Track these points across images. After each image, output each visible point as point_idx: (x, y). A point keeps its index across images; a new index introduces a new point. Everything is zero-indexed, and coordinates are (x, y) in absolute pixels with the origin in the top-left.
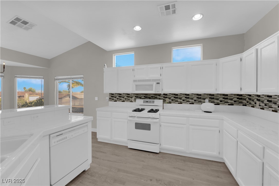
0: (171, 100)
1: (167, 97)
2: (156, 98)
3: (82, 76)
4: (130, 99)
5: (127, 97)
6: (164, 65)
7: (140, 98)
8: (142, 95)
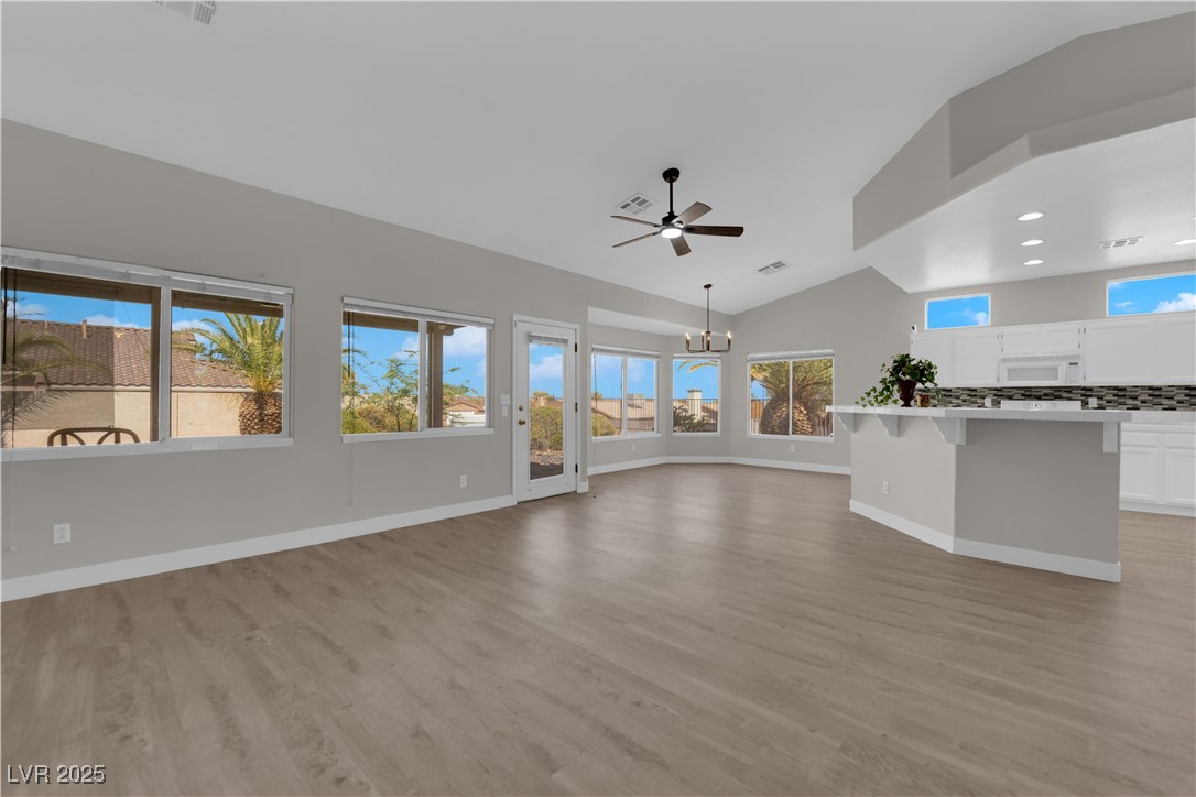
0: (1104, 402)
1: (1091, 396)
2: (1059, 397)
3: (831, 351)
4: (979, 400)
5: (969, 395)
6: (1089, 324)
7: (1010, 398)
8: (1015, 391)
